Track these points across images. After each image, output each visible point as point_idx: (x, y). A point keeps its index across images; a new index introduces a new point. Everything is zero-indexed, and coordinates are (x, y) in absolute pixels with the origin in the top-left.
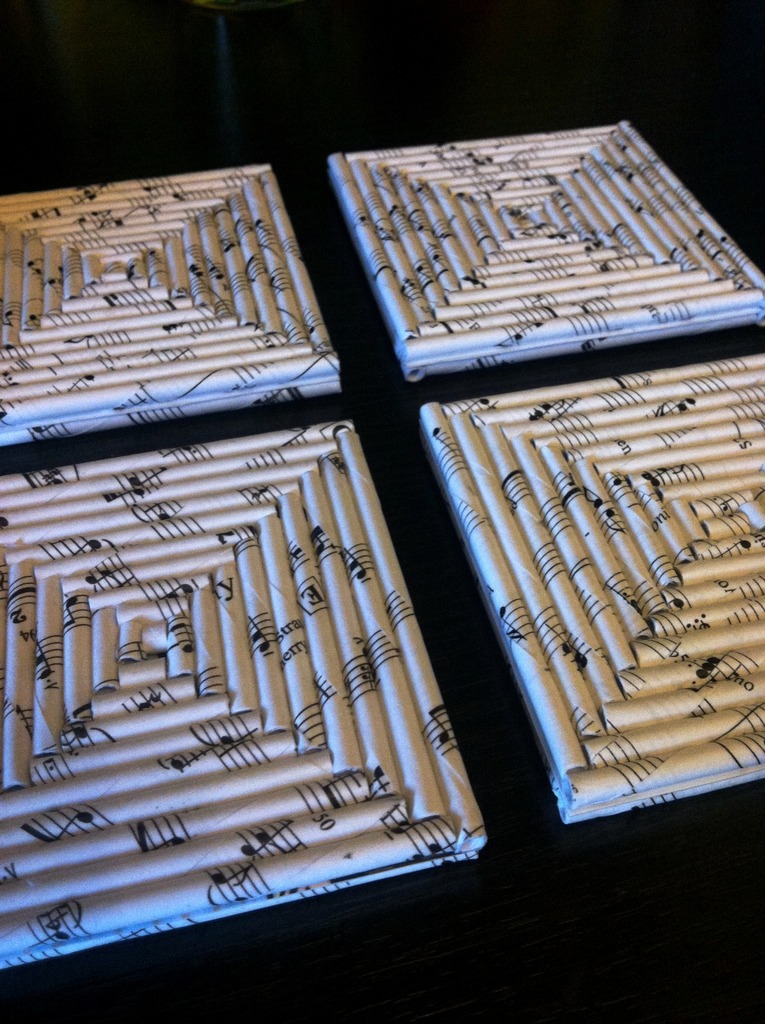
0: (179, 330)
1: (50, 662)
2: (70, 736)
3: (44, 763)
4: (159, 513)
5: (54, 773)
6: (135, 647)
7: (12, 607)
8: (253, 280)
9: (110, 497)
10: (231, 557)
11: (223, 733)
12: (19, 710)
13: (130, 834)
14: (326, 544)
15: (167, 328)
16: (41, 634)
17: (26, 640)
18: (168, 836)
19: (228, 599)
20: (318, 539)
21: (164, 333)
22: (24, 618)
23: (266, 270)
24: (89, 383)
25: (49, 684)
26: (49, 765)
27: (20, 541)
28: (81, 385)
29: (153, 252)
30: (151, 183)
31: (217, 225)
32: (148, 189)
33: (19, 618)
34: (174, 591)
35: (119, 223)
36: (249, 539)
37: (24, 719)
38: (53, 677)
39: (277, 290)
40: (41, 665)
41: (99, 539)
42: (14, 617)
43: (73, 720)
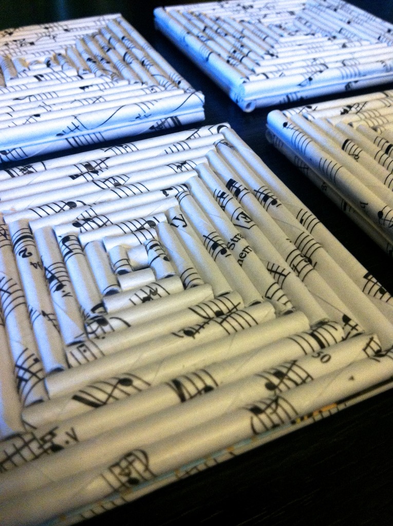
0: (91, 89)
1: (61, 279)
2: (94, 326)
3: (78, 348)
4: (113, 183)
5: (88, 354)
6: (125, 262)
7: (18, 248)
8: (131, 63)
9: (74, 177)
10: (176, 203)
11: (216, 309)
12: (44, 314)
13: (168, 389)
14: (241, 188)
15: (83, 88)
16: (47, 263)
17: (36, 267)
18: (200, 385)
19: (184, 226)
20: (234, 186)
21: (82, 91)
22: (30, 254)
23: (137, 59)
24: (37, 119)
25: (64, 293)
26: (82, 349)
27: (12, 209)
28: (31, 120)
29: (60, 54)
30: (47, 25)
31: (97, 41)
32: (47, 28)
33: (27, 254)
34: (142, 226)
35: (32, 44)
36: (185, 191)
37: (50, 320)
38: (67, 289)
39: (148, 67)
40: (55, 282)
41: (74, 201)
42: (22, 254)
43: (92, 315)
